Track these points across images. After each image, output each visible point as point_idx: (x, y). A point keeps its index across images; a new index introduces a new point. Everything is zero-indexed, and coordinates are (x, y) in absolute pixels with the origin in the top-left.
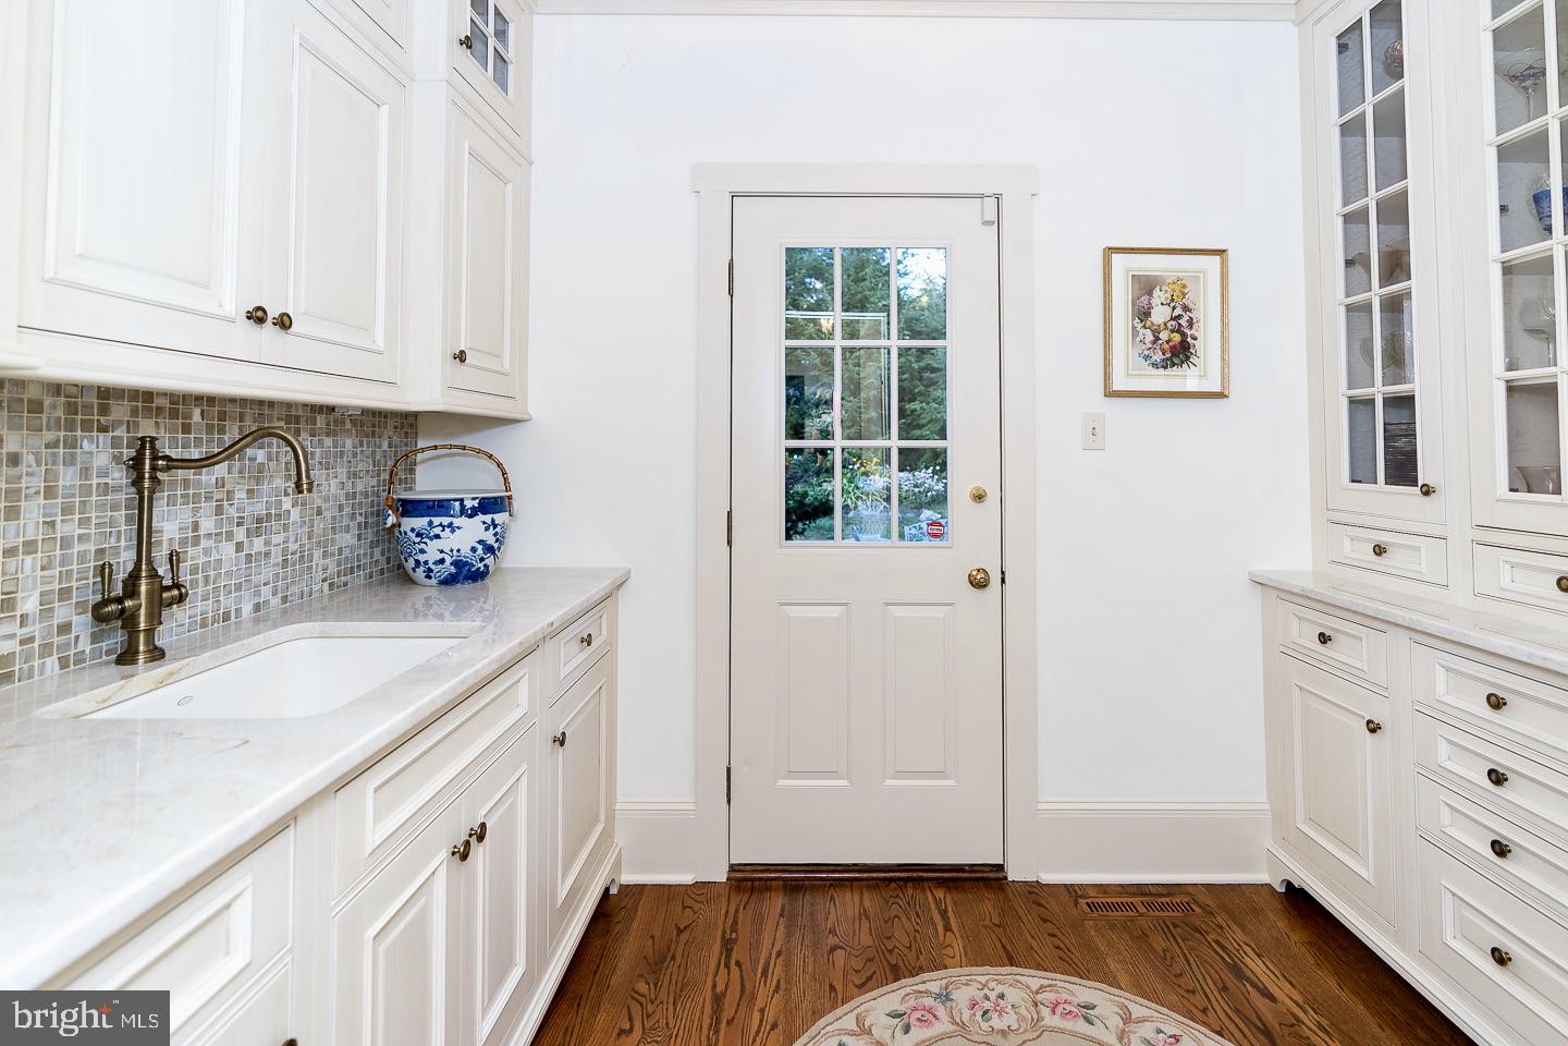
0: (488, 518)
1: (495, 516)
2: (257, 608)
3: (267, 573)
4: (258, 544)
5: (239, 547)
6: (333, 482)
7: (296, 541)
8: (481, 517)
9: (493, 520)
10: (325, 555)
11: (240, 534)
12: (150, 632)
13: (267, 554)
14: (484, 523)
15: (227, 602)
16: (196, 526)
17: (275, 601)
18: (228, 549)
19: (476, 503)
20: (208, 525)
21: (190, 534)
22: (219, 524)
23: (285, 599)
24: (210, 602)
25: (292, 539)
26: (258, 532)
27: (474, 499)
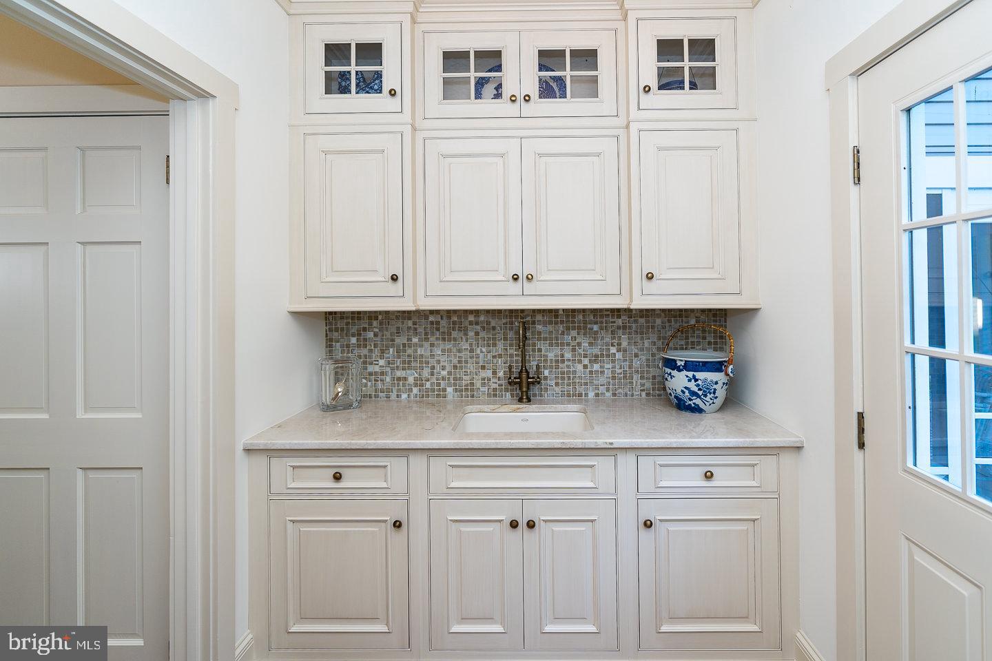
0: (690, 374)
1: (695, 373)
2: (597, 395)
3: (602, 380)
4: (596, 367)
5: (585, 367)
6: (646, 342)
7: (620, 368)
8: (685, 372)
9: (694, 376)
10: (642, 378)
11: (586, 361)
12: (527, 392)
13: (602, 372)
14: (687, 376)
15: (581, 389)
16: (562, 356)
17: (608, 394)
18: (580, 367)
19: (683, 363)
20: (568, 355)
21: (560, 359)
22: (574, 356)
23: (614, 395)
24: (571, 387)
25: (618, 367)
26: (596, 361)
27: (682, 361)
